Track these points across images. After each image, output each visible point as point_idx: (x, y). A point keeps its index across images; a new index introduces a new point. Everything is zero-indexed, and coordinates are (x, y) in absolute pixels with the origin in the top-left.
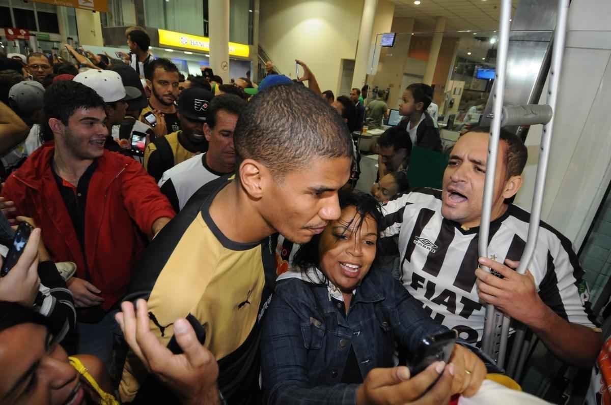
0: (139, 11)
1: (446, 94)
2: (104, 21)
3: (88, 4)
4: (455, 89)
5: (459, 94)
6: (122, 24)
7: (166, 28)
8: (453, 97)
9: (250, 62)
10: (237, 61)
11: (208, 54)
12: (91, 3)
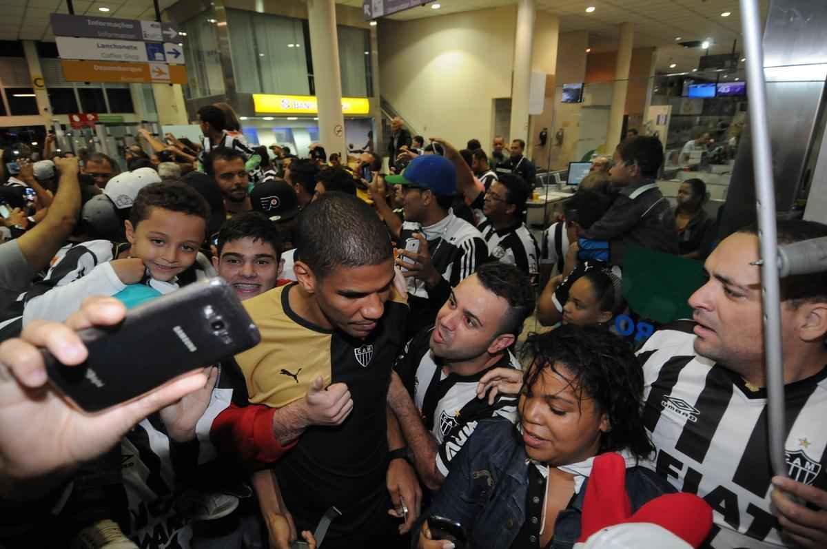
0: (228, 75)
1: (645, 126)
2: (187, 92)
3: (162, 77)
4: (659, 117)
5: (665, 123)
6: (207, 92)
7: (262, 91)
8: (657, 128)
9: (371, 119)
10: (355, 121)
11: (316, 117)
12: (165, 74)
